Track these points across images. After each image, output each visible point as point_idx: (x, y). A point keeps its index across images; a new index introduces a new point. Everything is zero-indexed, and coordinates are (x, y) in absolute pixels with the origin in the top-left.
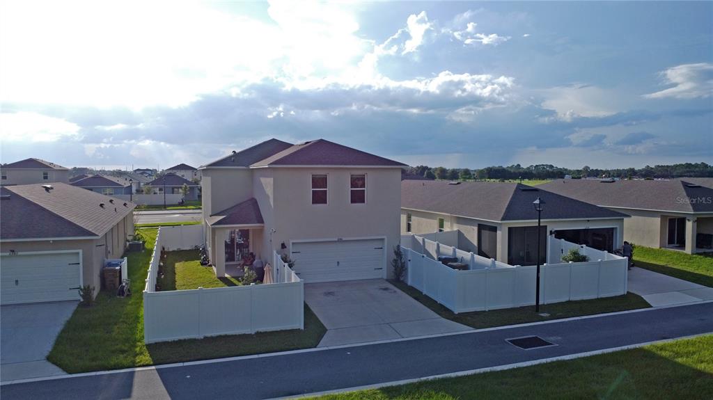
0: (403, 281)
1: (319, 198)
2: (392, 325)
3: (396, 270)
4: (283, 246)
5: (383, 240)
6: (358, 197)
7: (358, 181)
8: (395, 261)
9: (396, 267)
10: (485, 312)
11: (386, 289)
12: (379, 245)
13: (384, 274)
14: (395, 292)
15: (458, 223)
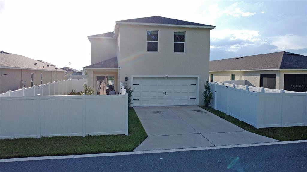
0: (210, 107)
1: (153, 47)
2: (203, 135)
3: (206, 98)
4: (127, 79)
5: (197, 78)
6: (179, 48)
7: (180, 37)
8: (205, 92)
9: (206, 97)
10: (281, 128)
11: (199, 111)
12: (193, 82)
13: (197, 102)
14: (205, 113)
15: (245, 75)
